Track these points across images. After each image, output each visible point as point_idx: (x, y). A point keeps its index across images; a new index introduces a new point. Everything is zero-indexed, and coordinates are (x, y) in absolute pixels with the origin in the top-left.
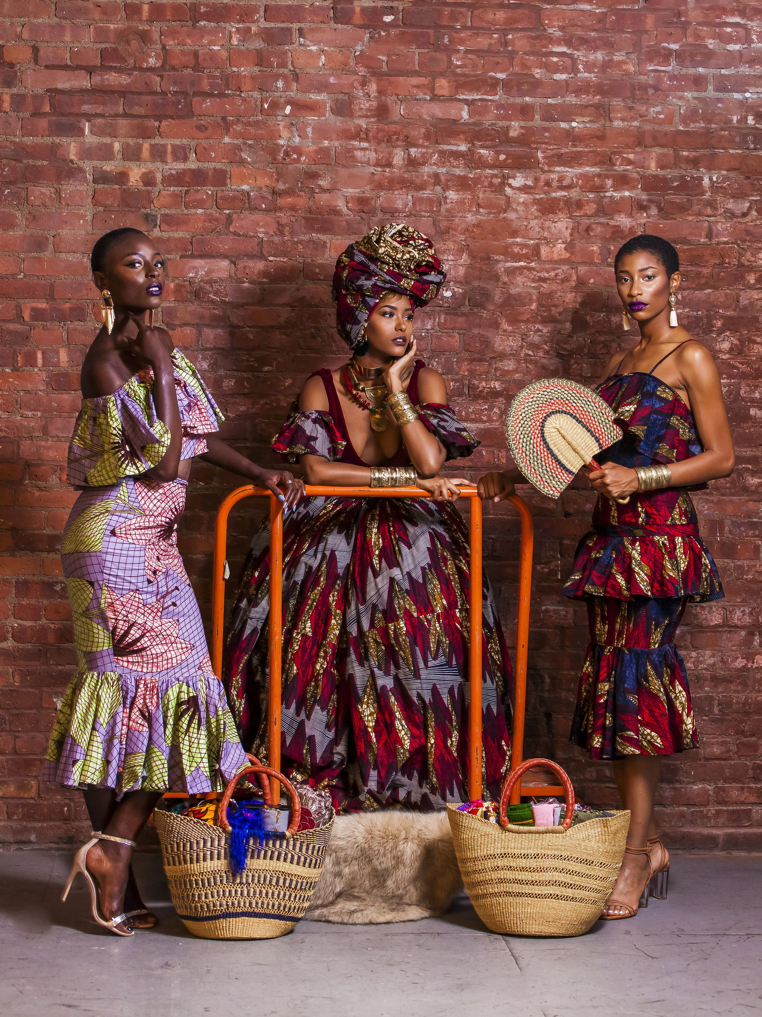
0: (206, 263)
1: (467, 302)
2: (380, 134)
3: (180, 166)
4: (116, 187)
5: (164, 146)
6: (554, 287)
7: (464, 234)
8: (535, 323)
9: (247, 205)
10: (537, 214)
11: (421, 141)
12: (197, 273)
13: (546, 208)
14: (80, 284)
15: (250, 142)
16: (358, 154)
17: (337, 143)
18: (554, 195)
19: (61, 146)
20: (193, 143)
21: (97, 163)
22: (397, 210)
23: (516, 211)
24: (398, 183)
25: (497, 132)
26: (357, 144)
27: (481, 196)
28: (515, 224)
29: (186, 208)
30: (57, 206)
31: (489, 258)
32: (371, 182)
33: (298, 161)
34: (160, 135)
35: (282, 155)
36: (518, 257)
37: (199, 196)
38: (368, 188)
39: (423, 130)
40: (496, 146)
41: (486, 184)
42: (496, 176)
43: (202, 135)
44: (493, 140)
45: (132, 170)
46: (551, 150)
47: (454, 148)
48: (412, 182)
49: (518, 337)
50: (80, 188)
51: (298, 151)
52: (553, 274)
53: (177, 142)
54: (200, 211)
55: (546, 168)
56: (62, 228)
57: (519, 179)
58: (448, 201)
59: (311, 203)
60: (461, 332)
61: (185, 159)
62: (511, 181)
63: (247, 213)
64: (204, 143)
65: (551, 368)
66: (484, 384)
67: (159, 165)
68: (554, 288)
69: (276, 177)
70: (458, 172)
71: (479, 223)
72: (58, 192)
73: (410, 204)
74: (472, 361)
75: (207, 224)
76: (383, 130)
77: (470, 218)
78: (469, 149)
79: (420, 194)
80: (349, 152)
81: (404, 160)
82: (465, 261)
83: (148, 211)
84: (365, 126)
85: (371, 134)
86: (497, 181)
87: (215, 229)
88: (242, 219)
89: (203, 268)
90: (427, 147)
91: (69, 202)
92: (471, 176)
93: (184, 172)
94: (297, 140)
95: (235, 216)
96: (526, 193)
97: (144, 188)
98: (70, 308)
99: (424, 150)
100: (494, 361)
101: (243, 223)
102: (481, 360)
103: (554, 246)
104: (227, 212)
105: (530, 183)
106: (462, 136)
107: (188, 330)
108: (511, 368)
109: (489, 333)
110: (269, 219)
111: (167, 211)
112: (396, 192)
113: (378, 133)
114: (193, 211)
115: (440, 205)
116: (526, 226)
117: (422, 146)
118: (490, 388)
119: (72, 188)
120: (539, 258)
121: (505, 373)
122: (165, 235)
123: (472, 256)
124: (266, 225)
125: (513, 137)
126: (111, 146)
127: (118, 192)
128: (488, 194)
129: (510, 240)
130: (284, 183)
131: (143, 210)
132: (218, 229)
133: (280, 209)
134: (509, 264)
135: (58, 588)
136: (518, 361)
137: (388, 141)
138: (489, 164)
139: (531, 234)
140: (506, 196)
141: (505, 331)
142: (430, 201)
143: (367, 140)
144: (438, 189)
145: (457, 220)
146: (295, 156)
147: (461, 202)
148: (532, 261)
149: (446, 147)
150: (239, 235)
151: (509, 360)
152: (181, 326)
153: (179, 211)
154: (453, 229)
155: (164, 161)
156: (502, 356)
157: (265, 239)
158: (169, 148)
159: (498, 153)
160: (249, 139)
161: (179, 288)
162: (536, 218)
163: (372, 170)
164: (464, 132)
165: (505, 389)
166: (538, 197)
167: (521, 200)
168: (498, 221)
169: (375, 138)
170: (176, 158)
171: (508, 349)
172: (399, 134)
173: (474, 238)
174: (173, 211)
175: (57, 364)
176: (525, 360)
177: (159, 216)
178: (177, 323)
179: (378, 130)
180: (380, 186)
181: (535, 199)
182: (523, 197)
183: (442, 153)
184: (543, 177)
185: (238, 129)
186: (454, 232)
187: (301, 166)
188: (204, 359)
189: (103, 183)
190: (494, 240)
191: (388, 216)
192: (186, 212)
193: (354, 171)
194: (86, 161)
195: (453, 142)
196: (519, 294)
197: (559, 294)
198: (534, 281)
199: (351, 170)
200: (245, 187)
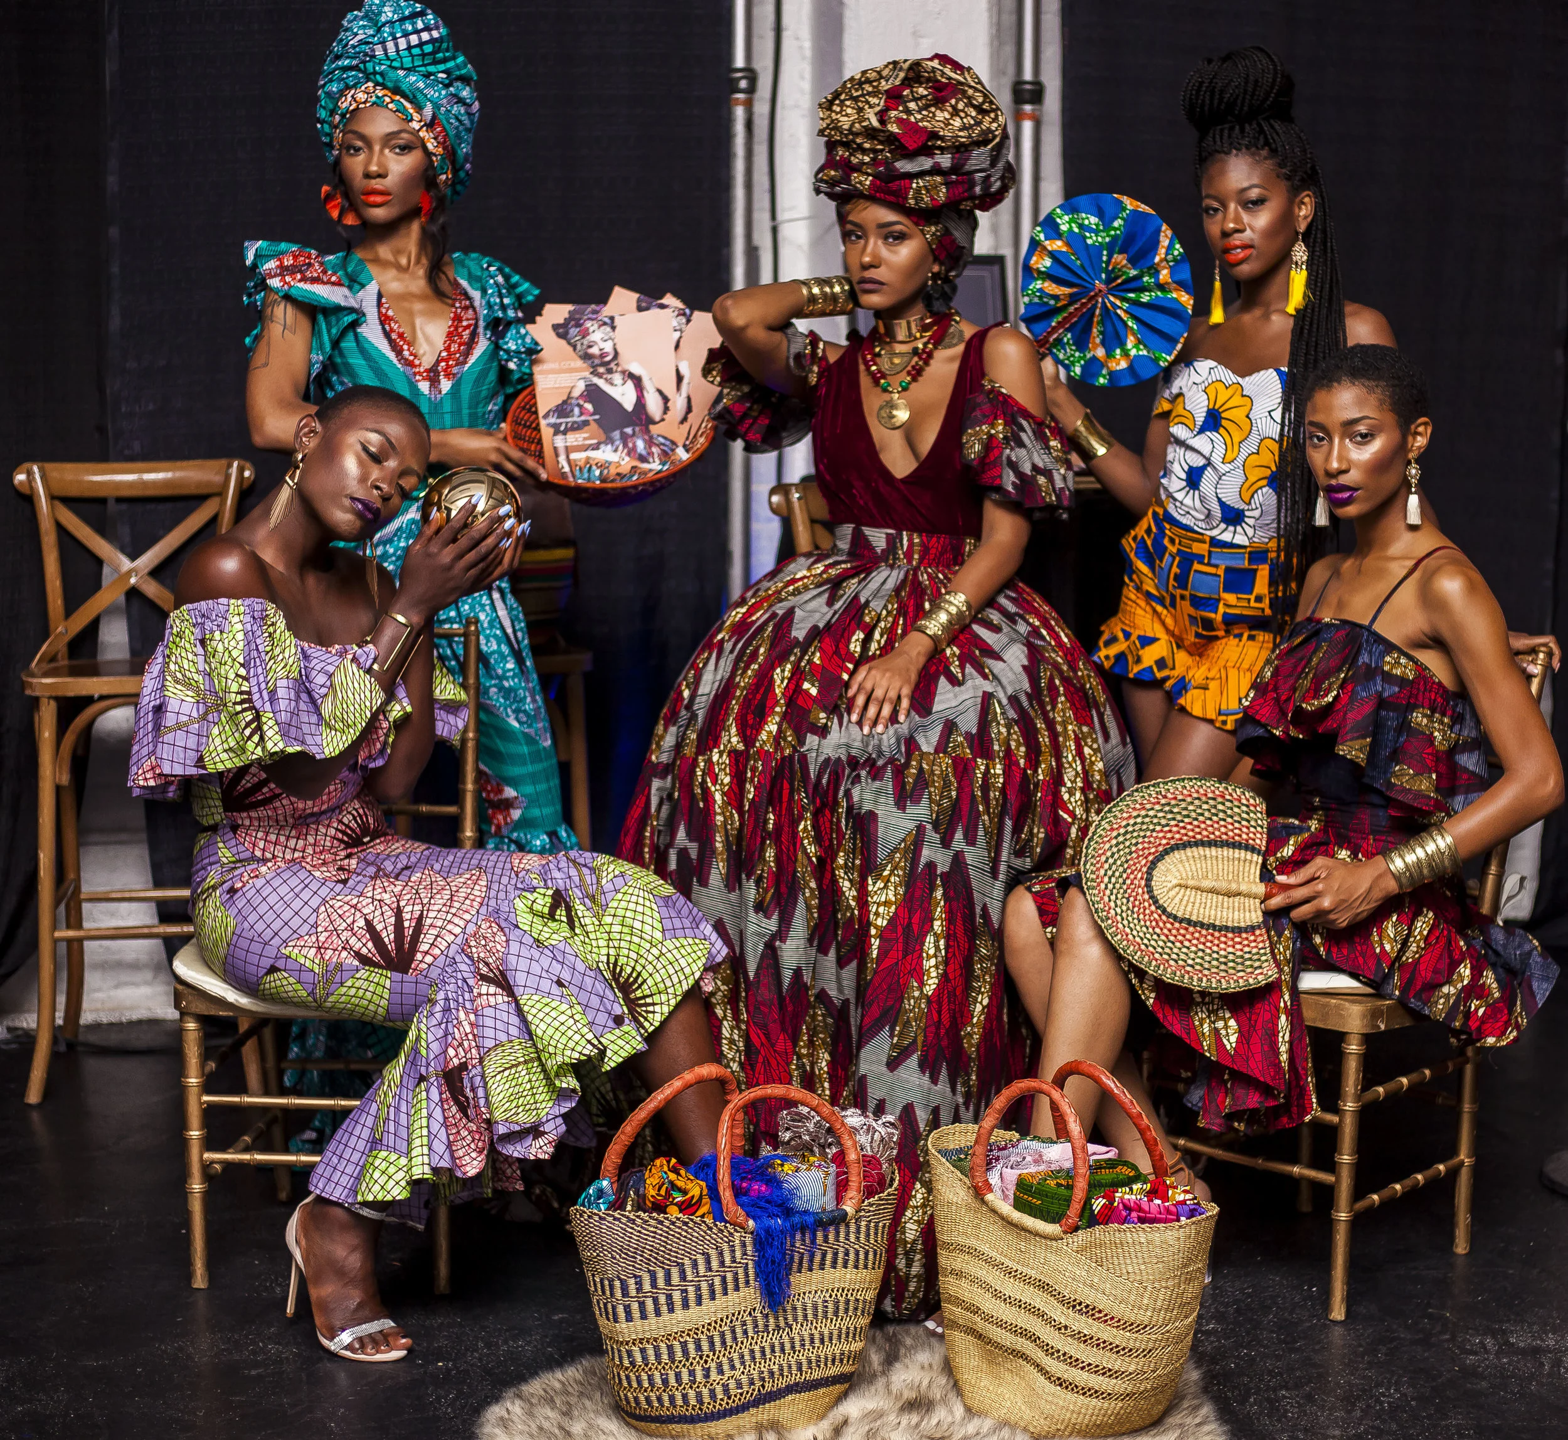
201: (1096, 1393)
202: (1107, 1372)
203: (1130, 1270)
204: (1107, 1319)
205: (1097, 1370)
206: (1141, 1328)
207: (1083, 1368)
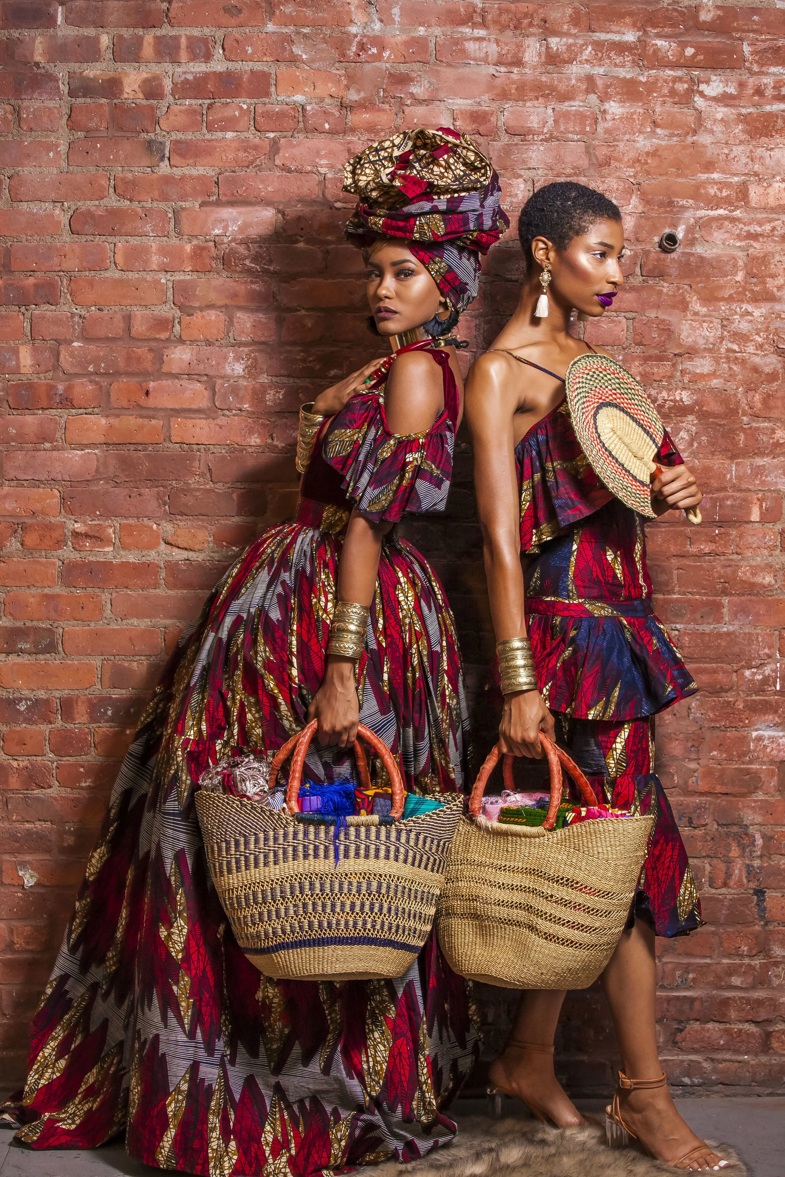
0: (240, 213)
1: (638, 270)
2: (504, 18)
3: (199, 68)
4: (104, 101)
5: (176, 38)
6: (770, 247)
7: (632, 167)
8: (742, 301)
9: (301, 125)
10: (743, 137)
11: (566, 27)
12: (226, 228)
13: (757, 128)
14: (50, 248)
15: (306, 30)
16: (471, 46)
17: (437, 31)
18: (768, 108)
19: (21, 42)
20: (219, 34)
21: (75, 67)
22: (530, 131)
23: (712, 132)
24: (531, 90)
25: (682, 14)
26: (467, 30)
27: (658, 109)
28: (711, 152)
29: (209, 131)
30: (15, 132)
31: (671, 203)
32: (490, 88)
33: (378, 57)
34: (169, 22)
35: (354, 49)
36: (714, 203)
37: (228, 112)
38: (486, 97)
39: (569, 11)
40: (681, 35)
41: (665, 91)
42: (680, 79)
43: (233, 21)
44: (674, 25)
45: (127, 75)
46: (763, 41)
47: (616, 38)
48: (553, 89)
49: (717, 323)
50: (51, 104)
51: (380, 43)
52: (768, 227)
53: (196, 32)
54: (230, 135)
55: (756, 68)
56: (21, 165)
57: (714, 85)
58: (608, 117)
59: (399, 121)
60: (629, 315)
61: (208, 57)
62: (703, 87)
63: (301, 136)
64: (236, 33)
65: (767, 370)
66: (665, 394)
67: (168, 67)
68: (770, 249)
69: (345, 82)
70: (624, 73)
71: (657, 150)
72: (17, 111)
73: (551, 122)
74: (646, 359)
75: (242, 154)
76: (508, 11)
77: (643, 143)
78: (639, 40)
79: (565, 106)
80: (457, 44)
81: (540, 55)
82: (635, 207)
83: (152, 135)
84: (480, 5)
85: (489, 17)
86: (681, 87)
87: (252, 162)
88: (294, 146)
89: (235, 220)
90: (575, 36)
91: (33, 125)
92: (643, 79)
93: (206, 77)
94: (377, 26)
95: (282, 140)
96: (726, 106)
97: (144, 102)
98: (36, 285)
99: (571, 41)
100: (679, 359)
101: (296, 151)
102: (660, 359)
103: (770, 185)
104: (272, 135)
105: (732, 90)
106: (628, 20)
107: (212, 315)
108: (706, 371)
109: (671, 317)
110: (336, 144)
111: (179, 136)
112: (529, 104)
113: (500, 15)
114: (220, 135)
115: (596, 122)
116: (727, 155)
117: (567, 34)
118: (674, 401)
119: (37, 104)
120: (747, 203)
121: (696, 378)
122: (177, 172)
123: (646, 200)
124: (331, 154)
125: (705, 22)
126: (96, 40)
127: (107, 109)
128: (668, 107)
129: (704, 177)
130: (358, 91)
131: (144, 135)
132: (258, 162)
133: (353, 130)
134: (701, 213)
135: (22, 707)
136: (717, 361)
137: (516, 28)
138: (670, 61)
139: (735, 167)
140: (696, 109)
141: (696, 314)
142: (581, 117)
143: (484, 25)
144: (593, 98)
145: (621, 145)
146: (374, 50)
147: (628, 118)
148: (737, 208)
149: (603, 36)
150: (289, 171)
151: (703, 357)
152: (201, 309)
153: (198, 136)
154: (616, 160)
155: (175, 61)
156: (691, 352)
157: (329, 176)
158: (183, 41)
159: (683, 45)
160: (303, 26)
161: (199, 252)
162: (741, 142)
163: (492, 70)
164: (631, 14)
165: (696, 403)
166: (744, 111)
167: (719, 116)
168: (685, 147)
169: (495, 22)
170: (194, 57)
171: (701, 341)
172: (532, 16)
173: (648, 173)
174: (189, 136)
175: (16, 371)
176: (728, 358)
177: (168, 144)
178: (197, 304)
179: (501, 11)
180: (504, 95)
181: (740, 114)
182: (721, 112)
183: (598, 45)
184: (752, 82)
185: (287, 11)
186: (617, 164)
187: (384, 66)
188: (237, 359)
189: (84, 96)
190: (678, 176)
191: (517, 139)
192: (208, 136)
193: (465, 71)
194: (58, 63)
195: (614, 28)
196: (718, 259)
197: (777, 258)
198: (739, 237)
199: (461, 70)
200: (299, 98)
201: (571, 943)
202: (581, 927)
203: (600, 850)
204: (582, 888)
205: (573, 926)
206: (606, 894)
207: (563, 924)
